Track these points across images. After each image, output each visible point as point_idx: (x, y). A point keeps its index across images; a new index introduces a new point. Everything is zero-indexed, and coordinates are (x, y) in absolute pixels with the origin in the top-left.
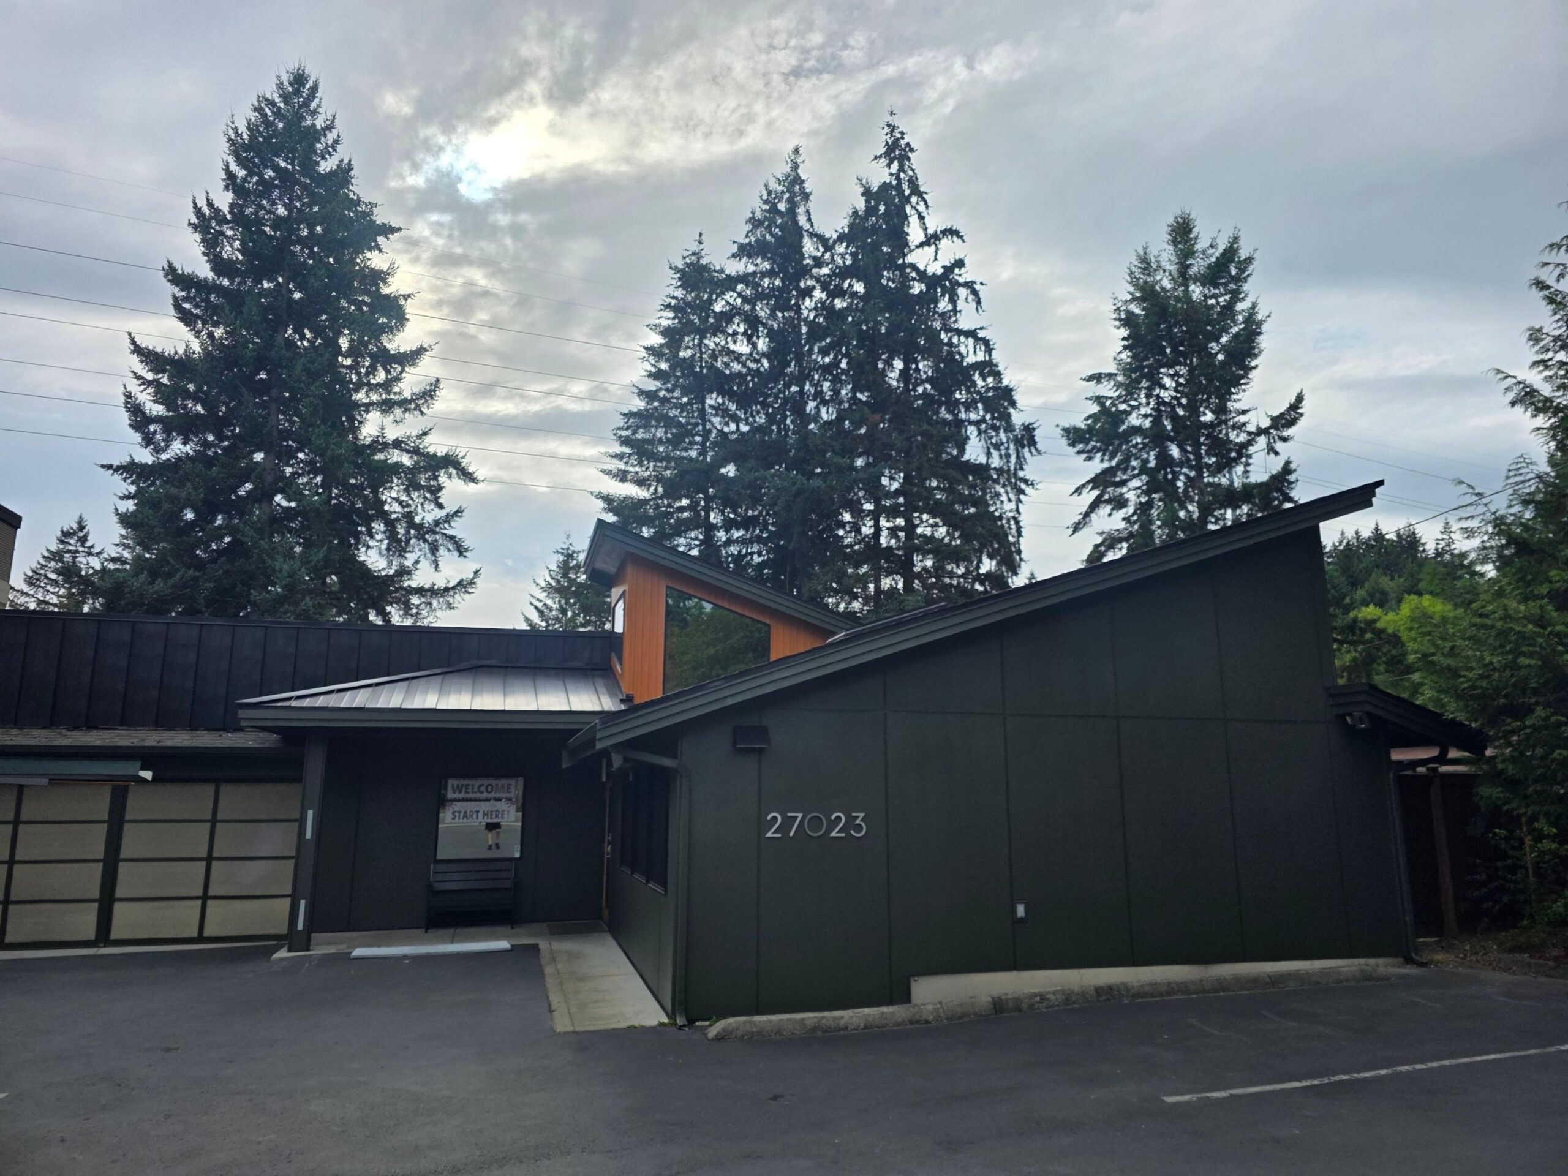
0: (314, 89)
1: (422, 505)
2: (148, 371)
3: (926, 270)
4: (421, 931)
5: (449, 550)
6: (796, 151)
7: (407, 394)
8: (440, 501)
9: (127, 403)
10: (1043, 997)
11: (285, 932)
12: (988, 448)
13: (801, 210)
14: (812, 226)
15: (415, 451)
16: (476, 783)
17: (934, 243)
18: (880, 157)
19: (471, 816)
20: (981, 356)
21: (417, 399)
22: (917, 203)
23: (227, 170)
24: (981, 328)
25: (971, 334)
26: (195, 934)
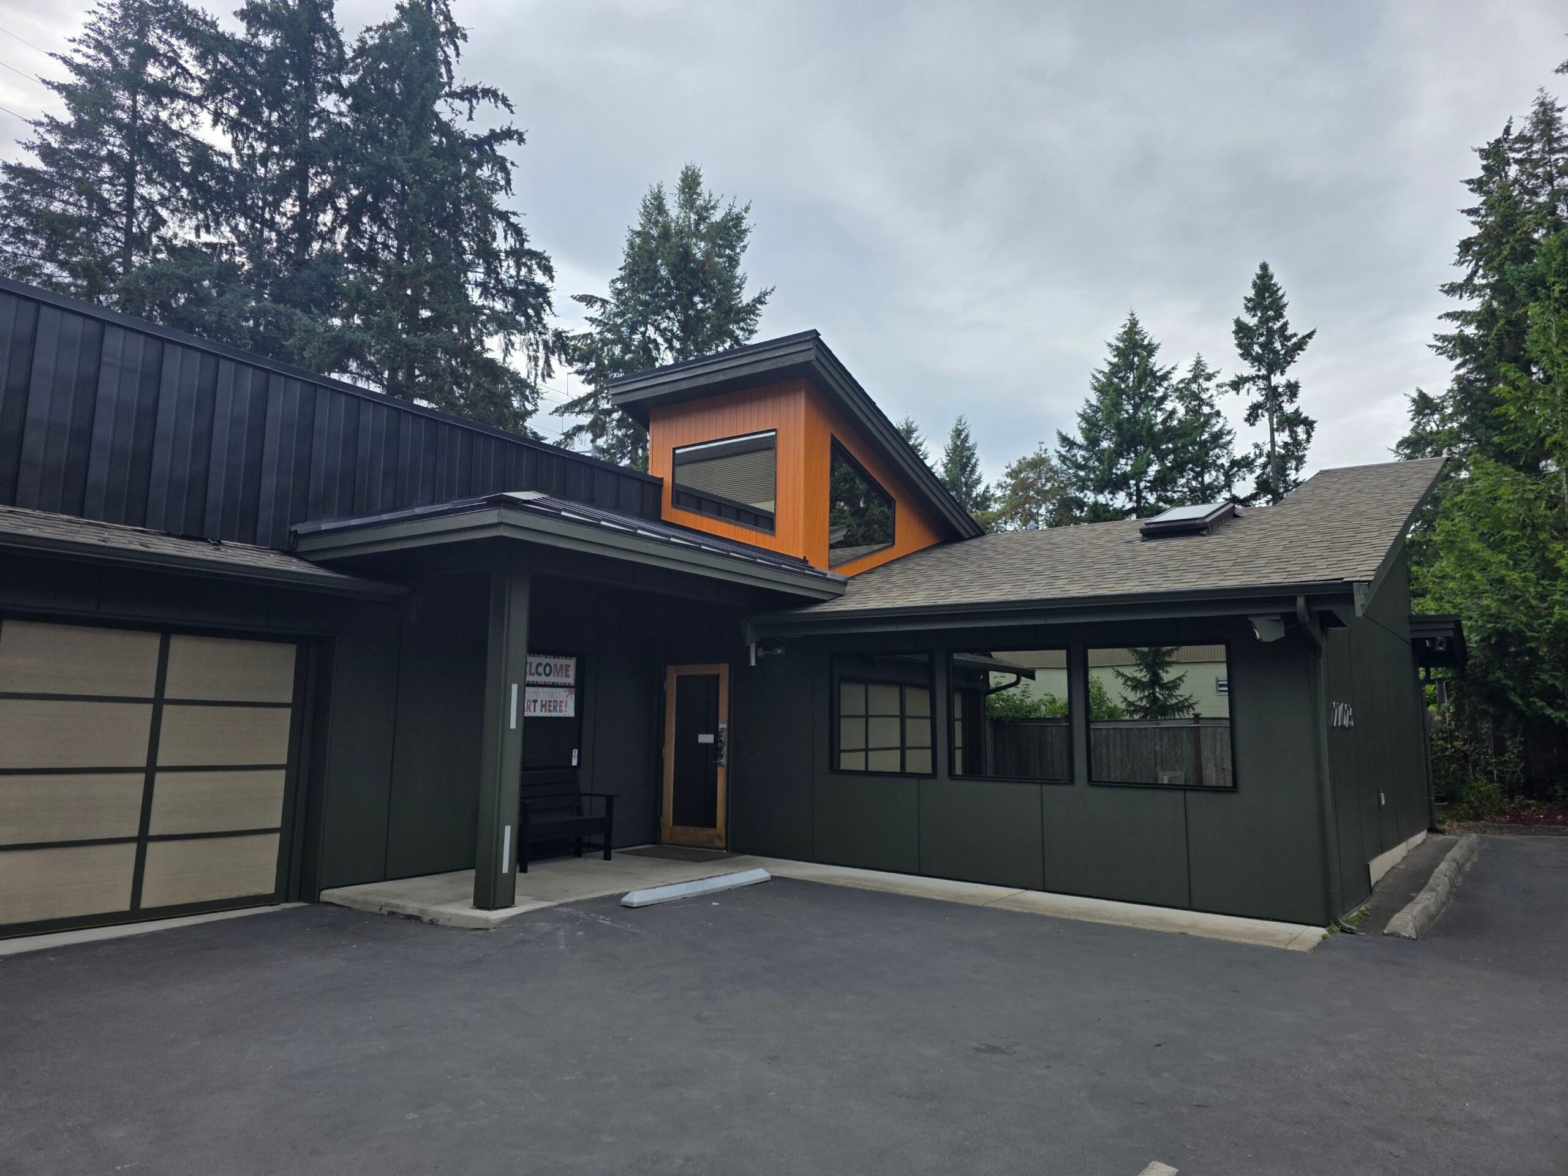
3: (452, 126)
12: (507, 345)
17: (470, 102)
20: (511, 243)
25: (504, 216)
26: (125, 906)
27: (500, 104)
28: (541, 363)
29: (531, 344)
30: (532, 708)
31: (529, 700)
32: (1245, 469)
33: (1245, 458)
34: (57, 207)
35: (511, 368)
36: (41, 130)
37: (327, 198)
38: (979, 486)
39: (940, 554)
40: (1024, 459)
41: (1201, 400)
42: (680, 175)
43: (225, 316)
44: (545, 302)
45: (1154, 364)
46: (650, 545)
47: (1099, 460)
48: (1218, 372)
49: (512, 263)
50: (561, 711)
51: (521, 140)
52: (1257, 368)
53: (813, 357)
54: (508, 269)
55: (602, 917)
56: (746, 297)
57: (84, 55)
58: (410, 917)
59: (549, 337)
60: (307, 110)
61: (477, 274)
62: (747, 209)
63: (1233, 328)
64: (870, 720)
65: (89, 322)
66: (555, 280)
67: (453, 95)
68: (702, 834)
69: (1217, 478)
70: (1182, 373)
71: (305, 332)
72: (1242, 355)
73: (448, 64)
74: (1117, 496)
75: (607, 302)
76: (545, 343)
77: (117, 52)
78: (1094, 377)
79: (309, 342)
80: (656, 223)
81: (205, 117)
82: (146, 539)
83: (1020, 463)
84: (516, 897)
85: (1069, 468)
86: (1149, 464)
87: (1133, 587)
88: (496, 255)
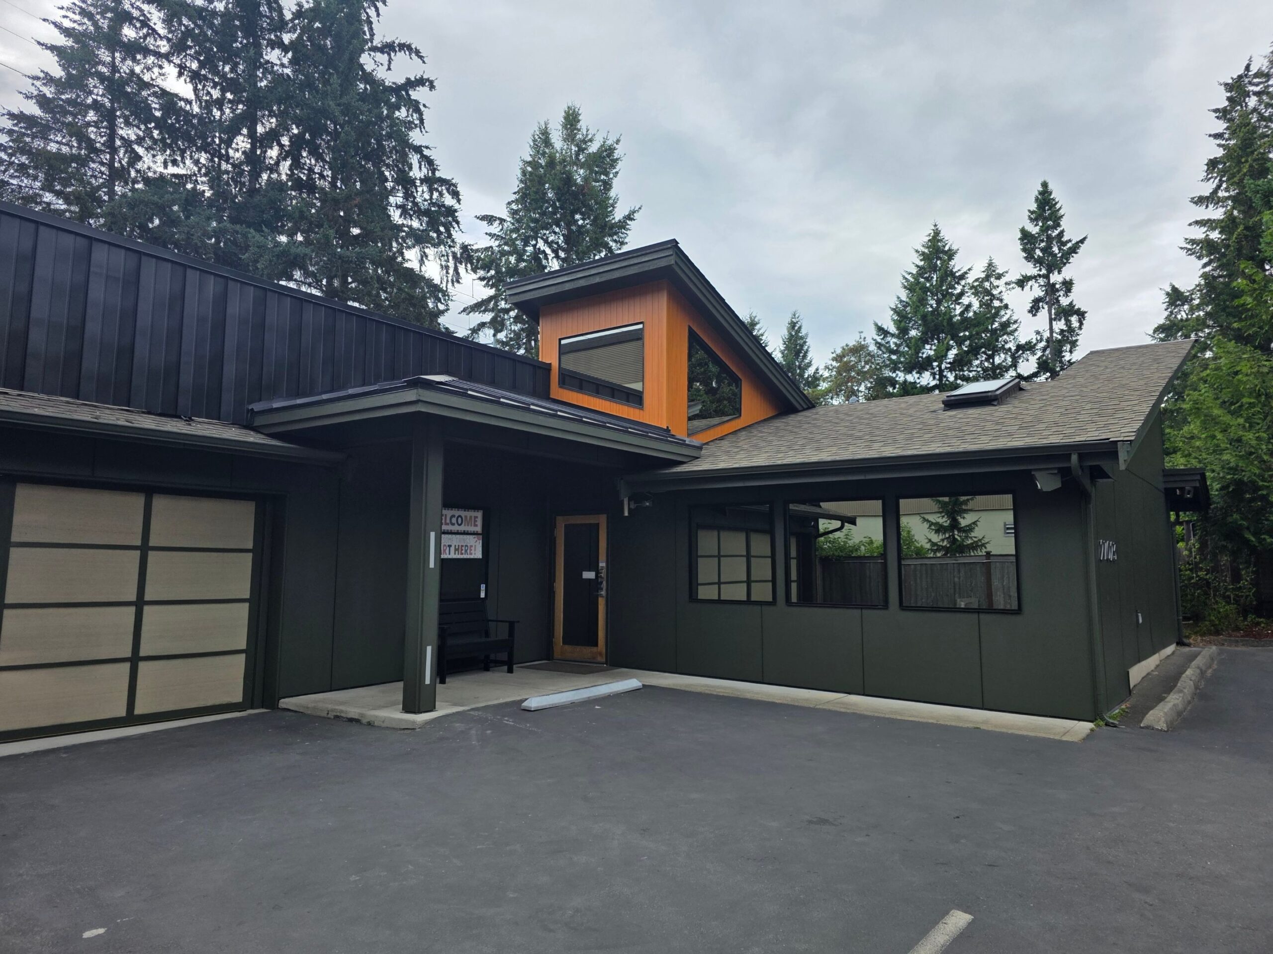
3: (374, 75)
16: (449, 513)
17: (389, 55)
24: (427, 147)
25: (418, 149)
26: (122, 712)
27: (413, 55)
28: (451, 271)
29: (443, 256)
30: (447, 551)
31: (445, 545)
32: (1028, 352)
33: (1029, 343)
34: (53, 147)
35: (427, 276)
36: (38, 83)
37: (272, 136)
38: (810, 369)
39: (779, 423)
40: (847, 345)
41: (993, 295)
42: (563, 114)
43: (192, 235)
44: (454, 220)
45: (954, 266)
46: (541, 418)
47: (907, 346)
48: (1007, 272)
49: (425, 189)
50: (471, 554)
51: (432, 87)
52: (1038, 268)
53: (673, 262)
54: (422, 194)
55: (506, 719)
56: (618, 215)
57: (71, 20)
58: (351, 720)
59: (457, 250)
60: (256, 63)
61: (397, 199)
62: (618, 142)
63: (1019, 235)
64: (722, 559)
65: (79, 239)
66: (461, 202)
67: (374, 49)
68: (586, 651)
69: (1005, 359)
70: (977, 273)
71: (258, 247)
72: (1026, 258)
73: (370, 23)
74: (923, 375)
75: (504, 220)
76: (454, 255)
77: (98, 17)
78: (905, 278)
79: (261, 256)
80: (544, 153)
81: (171, 70)
82: (131, 417)
83: (844, 349)
84: (437, 703)
85: (884, 353)
86: (949, 348)
87: (936, 448)
88: (412, 182)
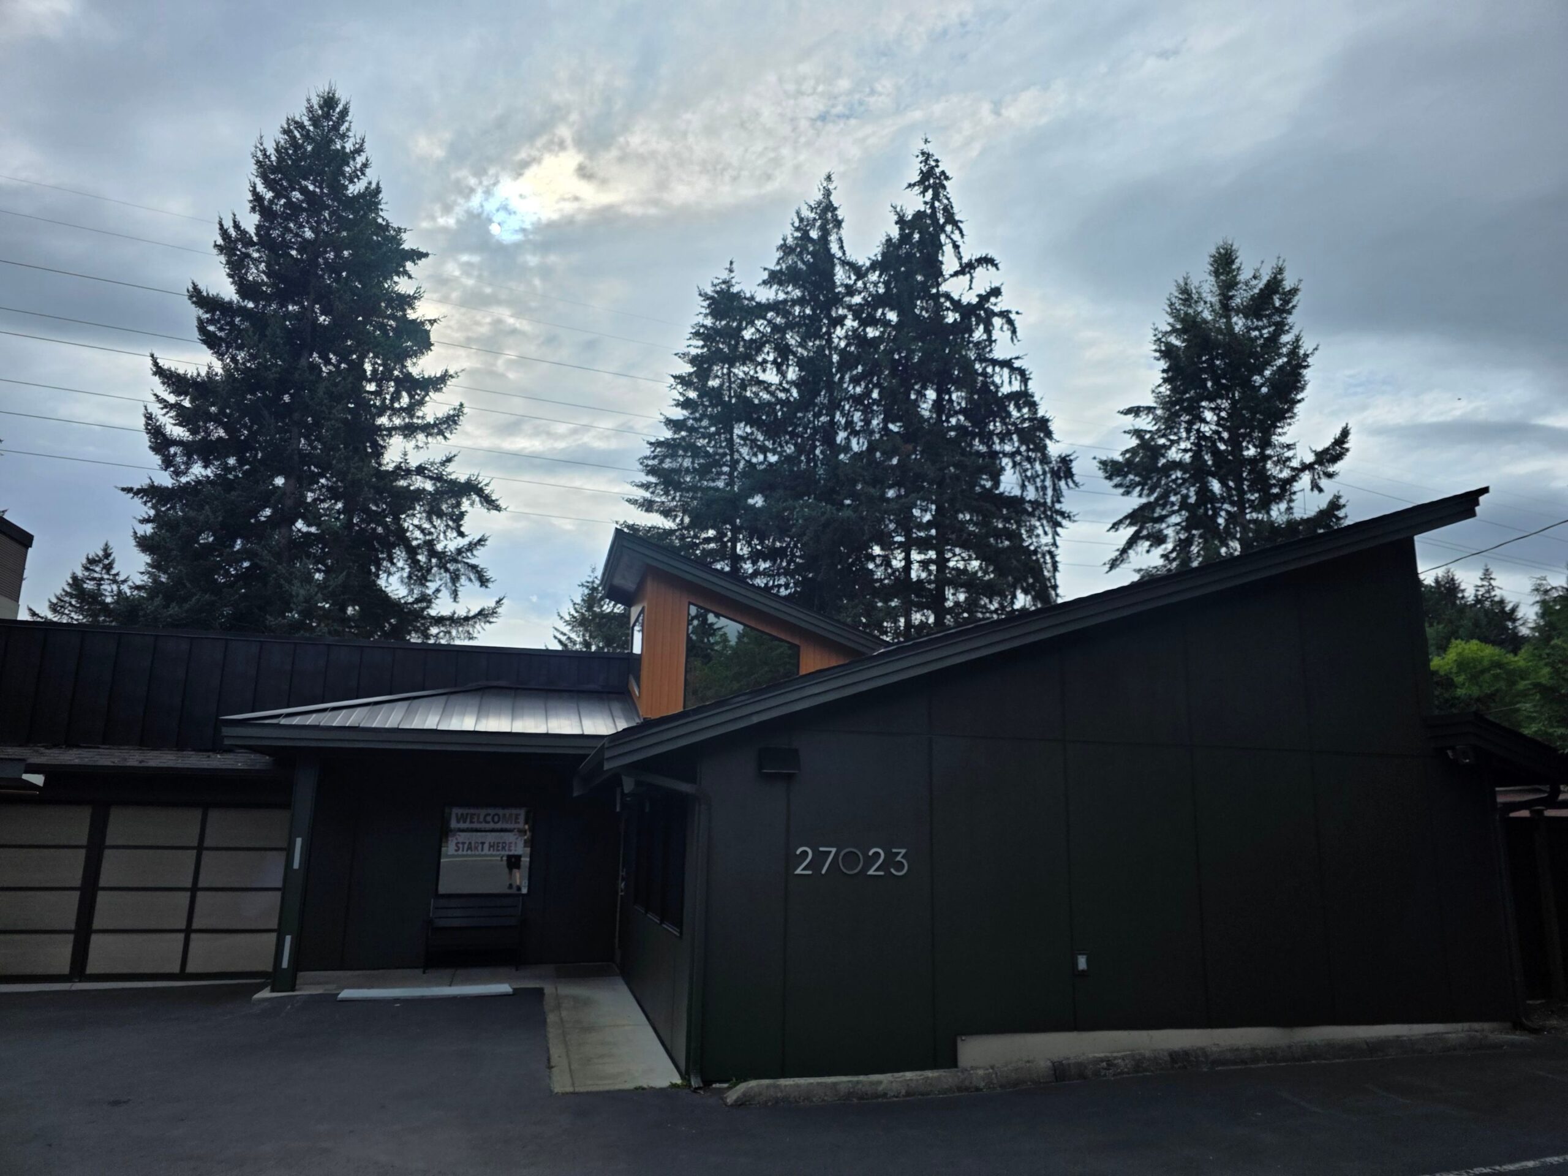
0: (344, 113)
1: (445, 533)
2: (170, 393)
3: (960, 300)
4: (419, 972)
5: (470, 580)
6: (829, 178)
7: (430, 419)
8: (462, 529)
9: (147, 424)
10: (1110, 1063)
11: (270, 969)
12: (1023, 481)
13: (833, 238)
14: (844, 254)
15: (438, 478)
16: (483, 812)
17: (969, 272)
18: (914, 185)
19: (476, 848)
20: (1016, 386)
21: (440, 423)
22: (952, 232)
23: (254, 192)
24: (1017, 358)
25: (1007, 364)
26: (174, 969)
27: (990, 267)
30: (480, 848)
42: (1210, 259)
51: (1001, 295)
73: (956, 247)
75: (1153, 408)
84: (298, 986)
